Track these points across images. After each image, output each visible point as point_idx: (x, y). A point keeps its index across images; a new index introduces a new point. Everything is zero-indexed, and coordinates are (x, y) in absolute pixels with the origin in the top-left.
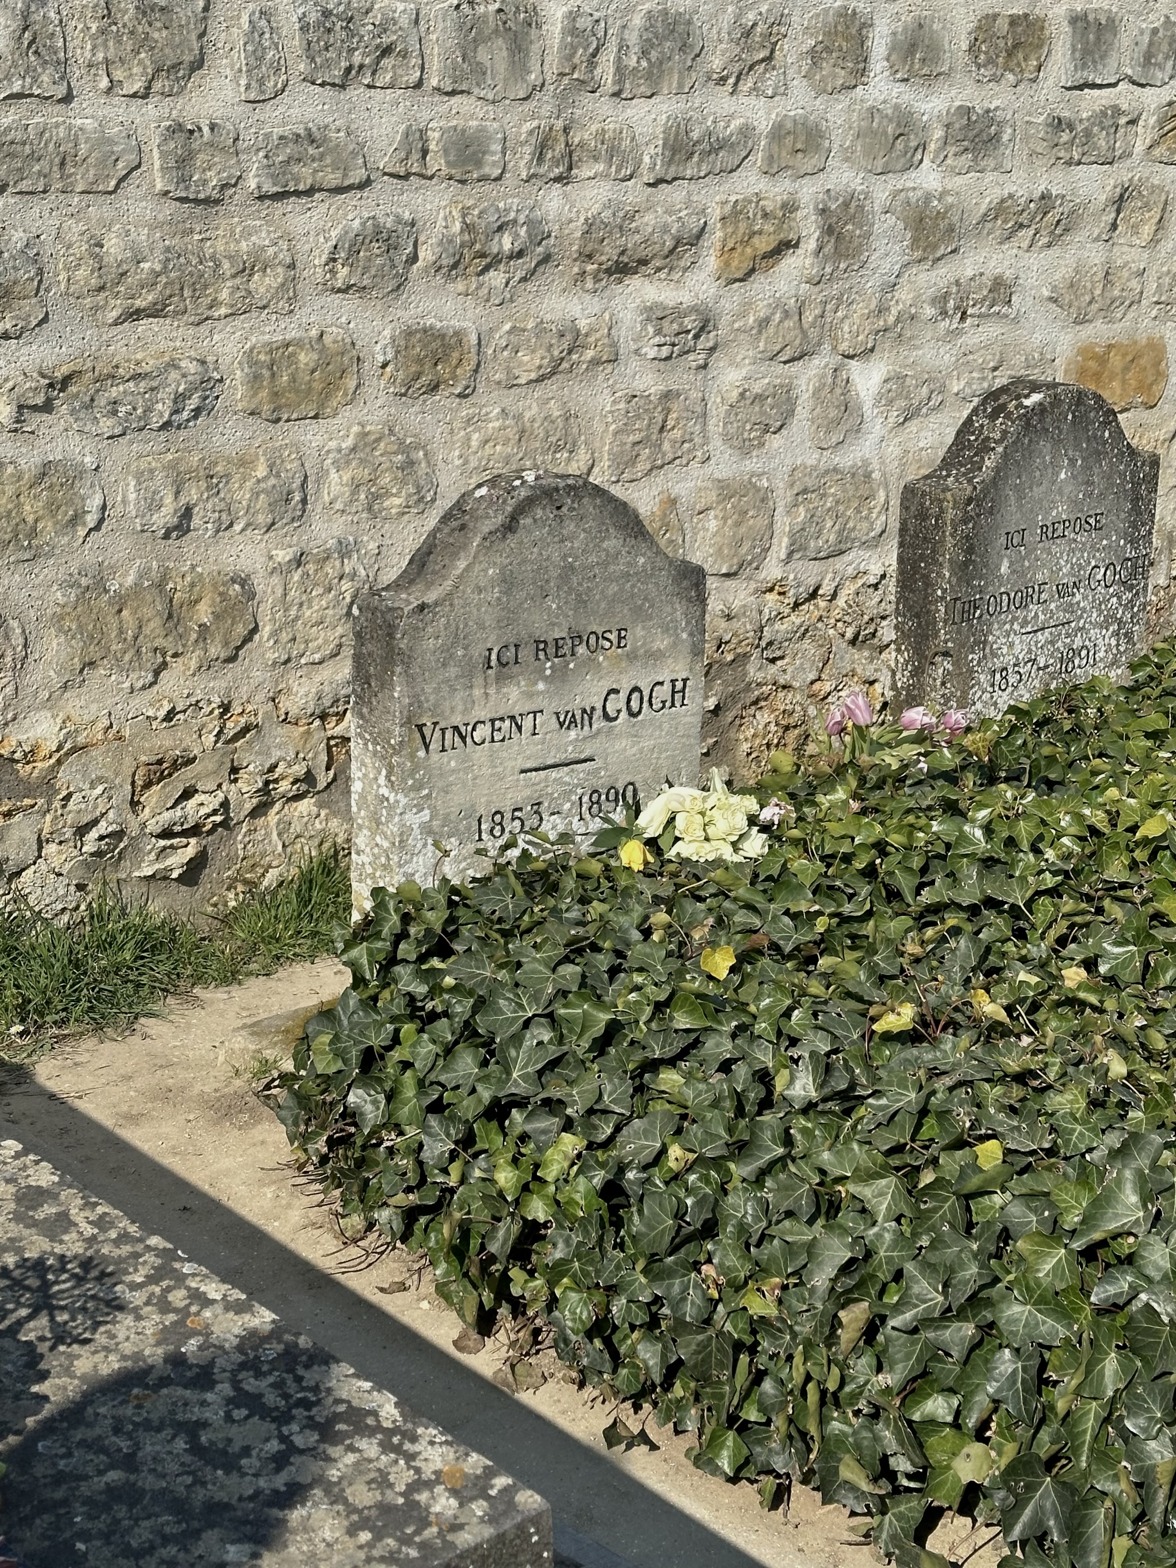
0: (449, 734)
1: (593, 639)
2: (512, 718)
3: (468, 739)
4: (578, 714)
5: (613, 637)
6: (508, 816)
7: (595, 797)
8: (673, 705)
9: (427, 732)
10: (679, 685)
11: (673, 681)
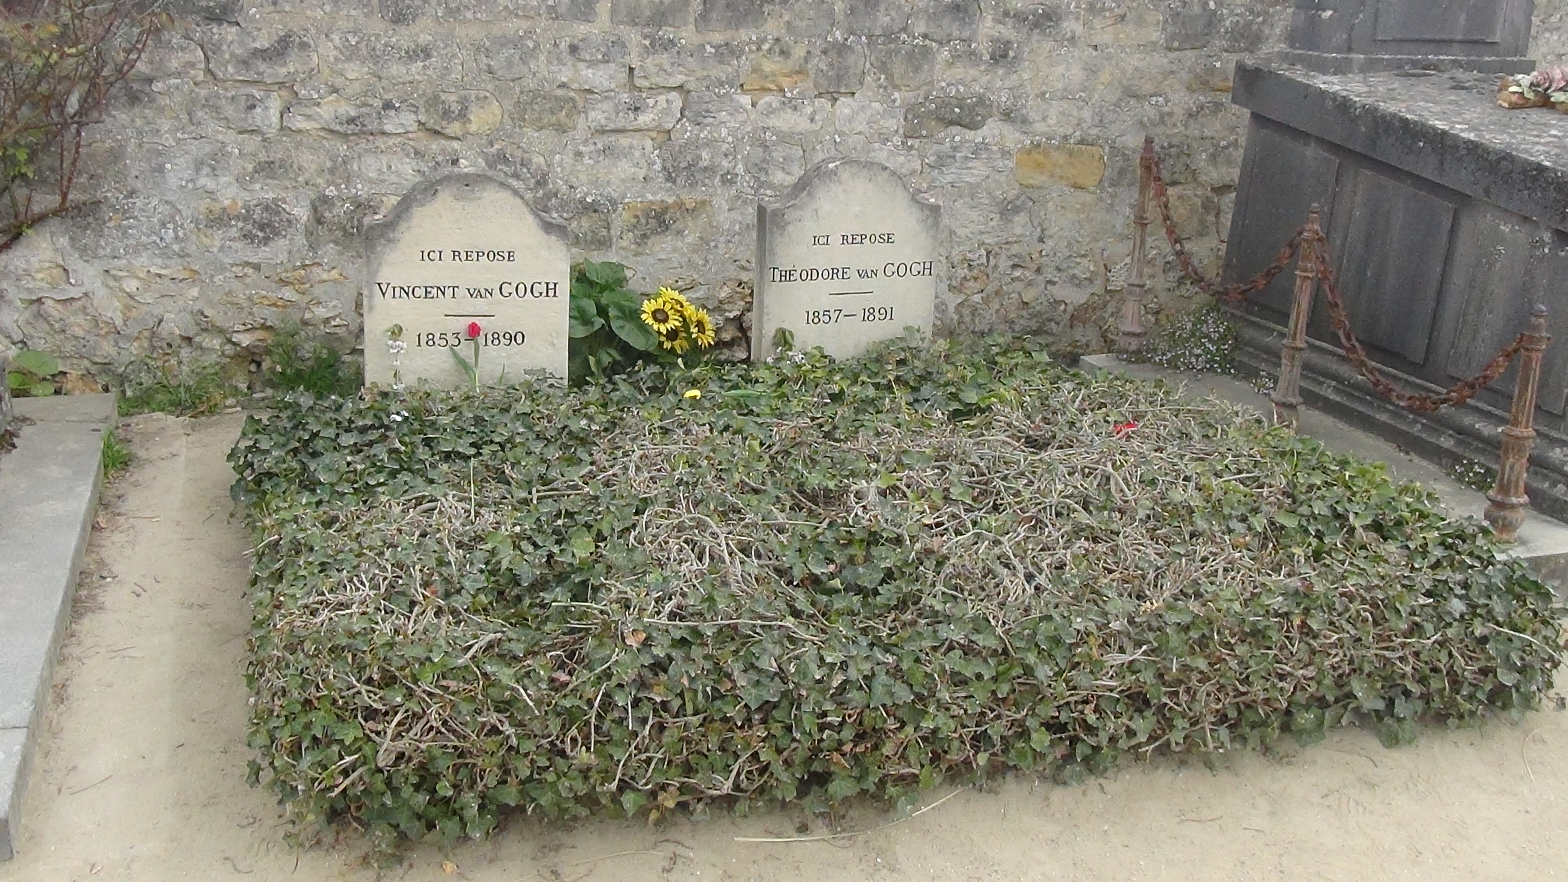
0: (397, 290)
1: (491, 254)
2: (439, 288)
3: (410, 294)
4: (483, 292)
5: (506, 255)
6: (437, 336)
7: (496, 336)
8: (547, 295)
9: (384, 287)
10: (551, 286)
11: (547, 284)
